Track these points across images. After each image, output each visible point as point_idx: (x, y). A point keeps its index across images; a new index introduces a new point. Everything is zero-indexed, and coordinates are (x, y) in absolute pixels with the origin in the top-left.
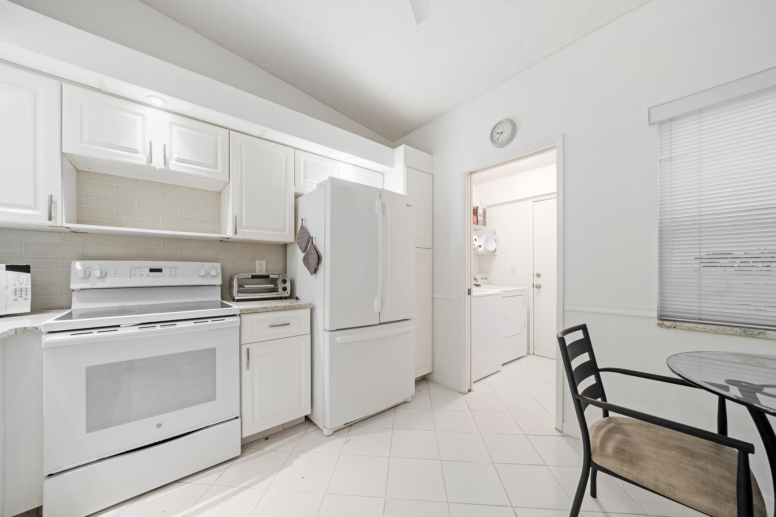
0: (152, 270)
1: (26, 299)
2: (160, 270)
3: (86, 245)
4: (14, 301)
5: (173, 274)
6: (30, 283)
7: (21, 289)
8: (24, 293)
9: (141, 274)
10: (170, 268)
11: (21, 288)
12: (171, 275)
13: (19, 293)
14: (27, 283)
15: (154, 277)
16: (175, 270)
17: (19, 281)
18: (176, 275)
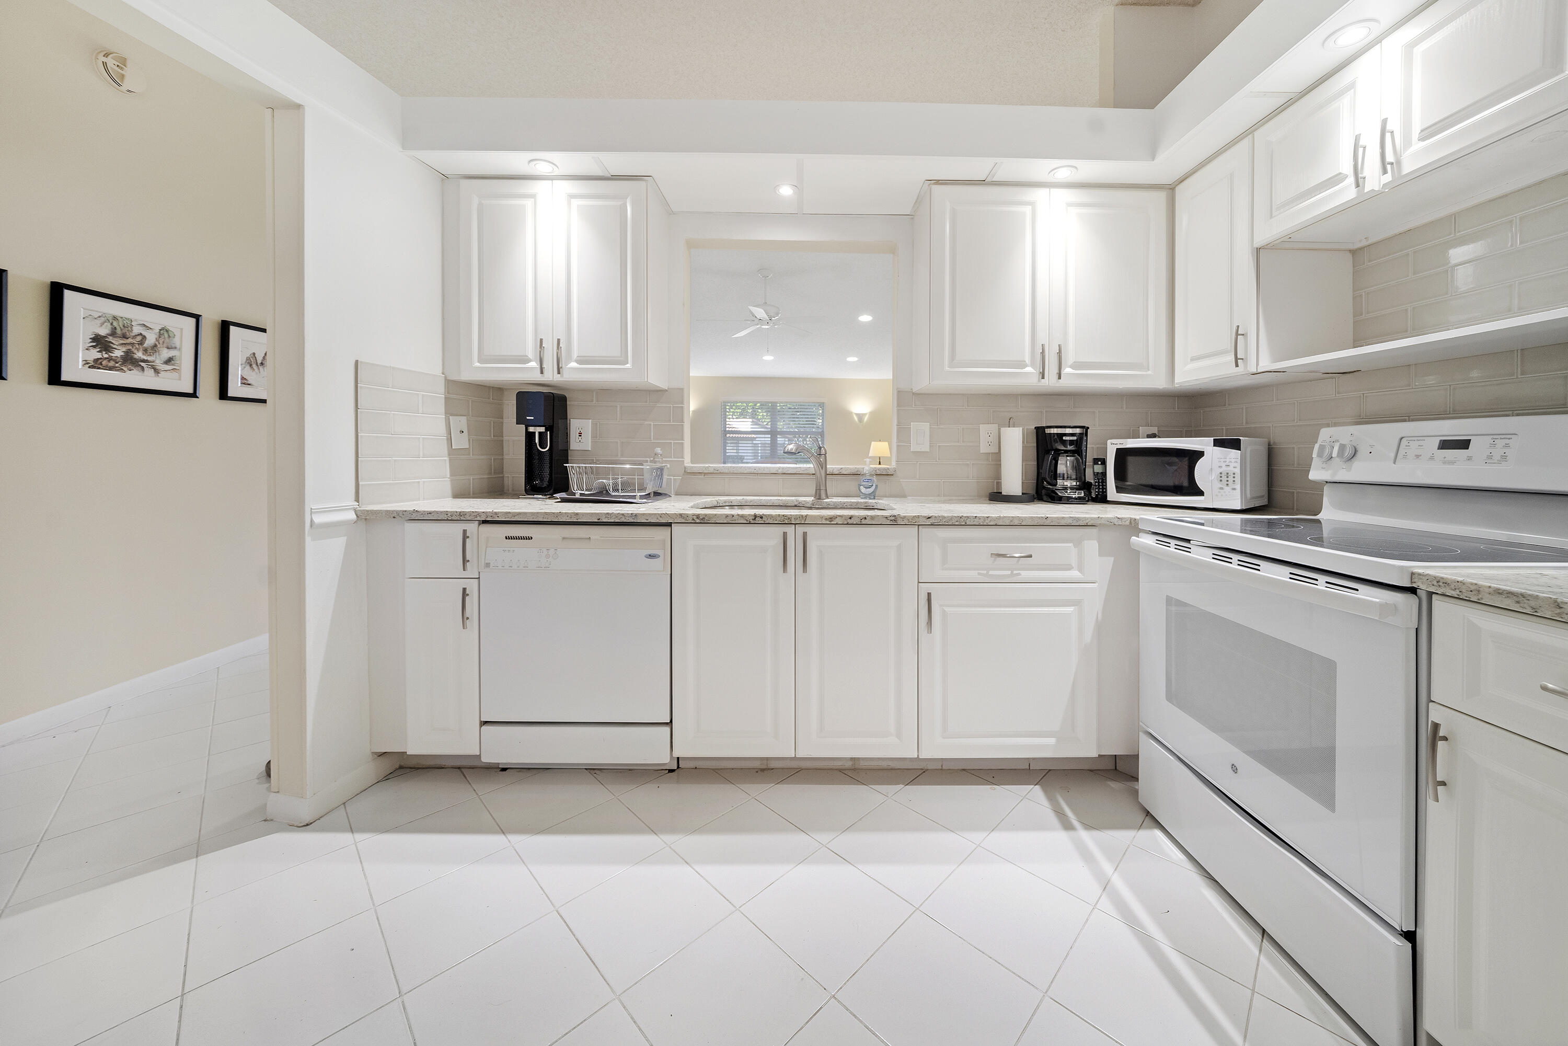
0: (1446, 445)
1: (1234, 489)
2: (1464, 444)
3: (1365, 395)
4: (1221, 490)
5: (1497, 453)
6: (1238, 465)
7: (1228, 474)
8: (1231, 479)
9: (1417, 454)
10: (1492, 437)
11: (1227, 472)
12: (1490, 457)
13: (1224, 479)
14: (1235, 465)
15: (1444, 463)
16: (1507, 441)
17: (1226, 462)
18: (1504, 458)
